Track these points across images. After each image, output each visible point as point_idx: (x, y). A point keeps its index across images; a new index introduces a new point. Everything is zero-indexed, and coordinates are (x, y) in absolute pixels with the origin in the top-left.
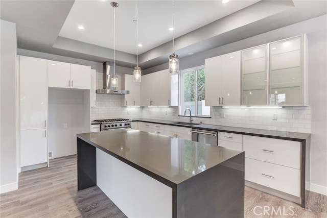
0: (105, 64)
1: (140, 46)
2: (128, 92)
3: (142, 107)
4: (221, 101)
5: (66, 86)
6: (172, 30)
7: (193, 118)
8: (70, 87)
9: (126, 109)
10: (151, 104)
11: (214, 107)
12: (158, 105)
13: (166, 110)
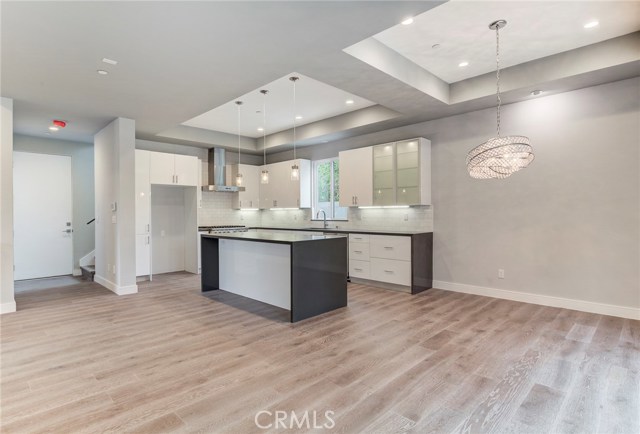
0: (211, 151)
1: (261, 130)
2: (243, 189)
3: (262, 210)
4: (355, 199)
5: (169, 182)
6: (299, 119)
7: (329, 223)
8: (175, 184)
9: (239, 212)
10: (275, 206)
11: (351, 207)
12: (284, 205)
13: (295, 212)
